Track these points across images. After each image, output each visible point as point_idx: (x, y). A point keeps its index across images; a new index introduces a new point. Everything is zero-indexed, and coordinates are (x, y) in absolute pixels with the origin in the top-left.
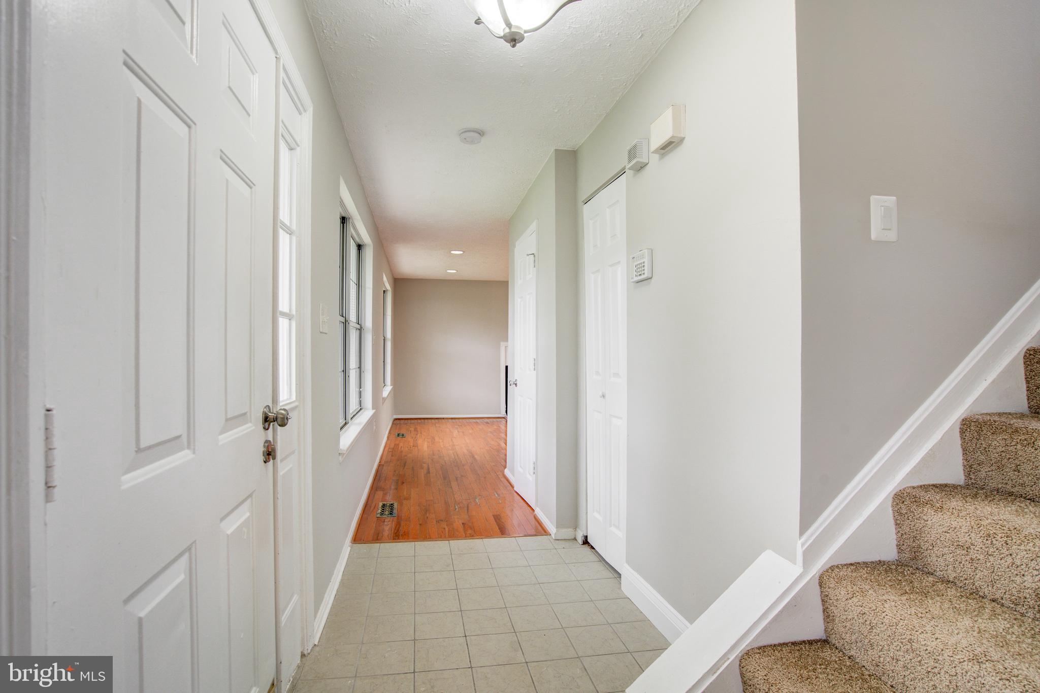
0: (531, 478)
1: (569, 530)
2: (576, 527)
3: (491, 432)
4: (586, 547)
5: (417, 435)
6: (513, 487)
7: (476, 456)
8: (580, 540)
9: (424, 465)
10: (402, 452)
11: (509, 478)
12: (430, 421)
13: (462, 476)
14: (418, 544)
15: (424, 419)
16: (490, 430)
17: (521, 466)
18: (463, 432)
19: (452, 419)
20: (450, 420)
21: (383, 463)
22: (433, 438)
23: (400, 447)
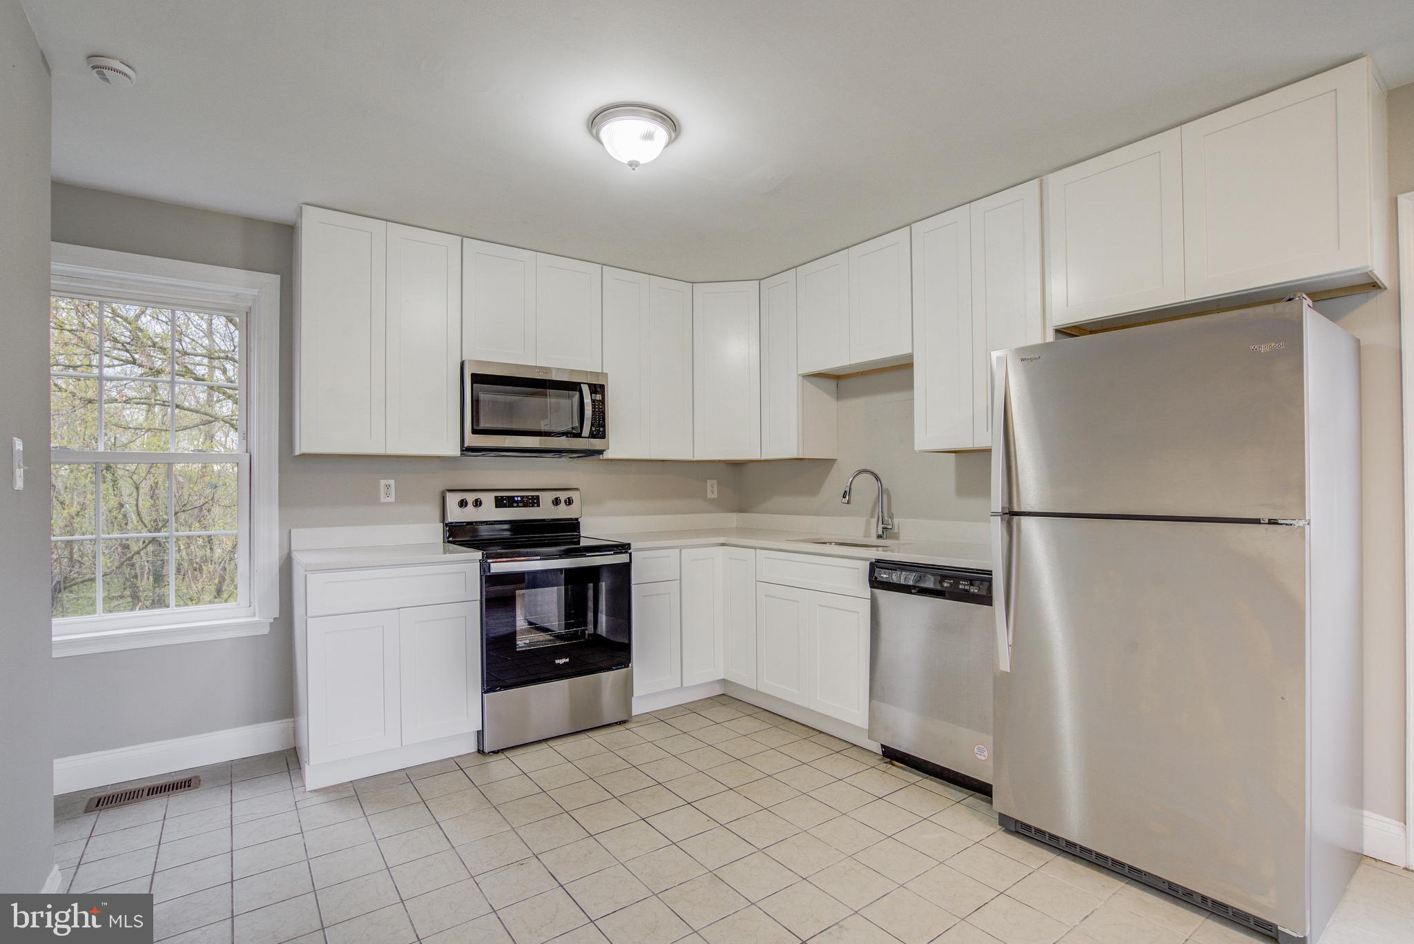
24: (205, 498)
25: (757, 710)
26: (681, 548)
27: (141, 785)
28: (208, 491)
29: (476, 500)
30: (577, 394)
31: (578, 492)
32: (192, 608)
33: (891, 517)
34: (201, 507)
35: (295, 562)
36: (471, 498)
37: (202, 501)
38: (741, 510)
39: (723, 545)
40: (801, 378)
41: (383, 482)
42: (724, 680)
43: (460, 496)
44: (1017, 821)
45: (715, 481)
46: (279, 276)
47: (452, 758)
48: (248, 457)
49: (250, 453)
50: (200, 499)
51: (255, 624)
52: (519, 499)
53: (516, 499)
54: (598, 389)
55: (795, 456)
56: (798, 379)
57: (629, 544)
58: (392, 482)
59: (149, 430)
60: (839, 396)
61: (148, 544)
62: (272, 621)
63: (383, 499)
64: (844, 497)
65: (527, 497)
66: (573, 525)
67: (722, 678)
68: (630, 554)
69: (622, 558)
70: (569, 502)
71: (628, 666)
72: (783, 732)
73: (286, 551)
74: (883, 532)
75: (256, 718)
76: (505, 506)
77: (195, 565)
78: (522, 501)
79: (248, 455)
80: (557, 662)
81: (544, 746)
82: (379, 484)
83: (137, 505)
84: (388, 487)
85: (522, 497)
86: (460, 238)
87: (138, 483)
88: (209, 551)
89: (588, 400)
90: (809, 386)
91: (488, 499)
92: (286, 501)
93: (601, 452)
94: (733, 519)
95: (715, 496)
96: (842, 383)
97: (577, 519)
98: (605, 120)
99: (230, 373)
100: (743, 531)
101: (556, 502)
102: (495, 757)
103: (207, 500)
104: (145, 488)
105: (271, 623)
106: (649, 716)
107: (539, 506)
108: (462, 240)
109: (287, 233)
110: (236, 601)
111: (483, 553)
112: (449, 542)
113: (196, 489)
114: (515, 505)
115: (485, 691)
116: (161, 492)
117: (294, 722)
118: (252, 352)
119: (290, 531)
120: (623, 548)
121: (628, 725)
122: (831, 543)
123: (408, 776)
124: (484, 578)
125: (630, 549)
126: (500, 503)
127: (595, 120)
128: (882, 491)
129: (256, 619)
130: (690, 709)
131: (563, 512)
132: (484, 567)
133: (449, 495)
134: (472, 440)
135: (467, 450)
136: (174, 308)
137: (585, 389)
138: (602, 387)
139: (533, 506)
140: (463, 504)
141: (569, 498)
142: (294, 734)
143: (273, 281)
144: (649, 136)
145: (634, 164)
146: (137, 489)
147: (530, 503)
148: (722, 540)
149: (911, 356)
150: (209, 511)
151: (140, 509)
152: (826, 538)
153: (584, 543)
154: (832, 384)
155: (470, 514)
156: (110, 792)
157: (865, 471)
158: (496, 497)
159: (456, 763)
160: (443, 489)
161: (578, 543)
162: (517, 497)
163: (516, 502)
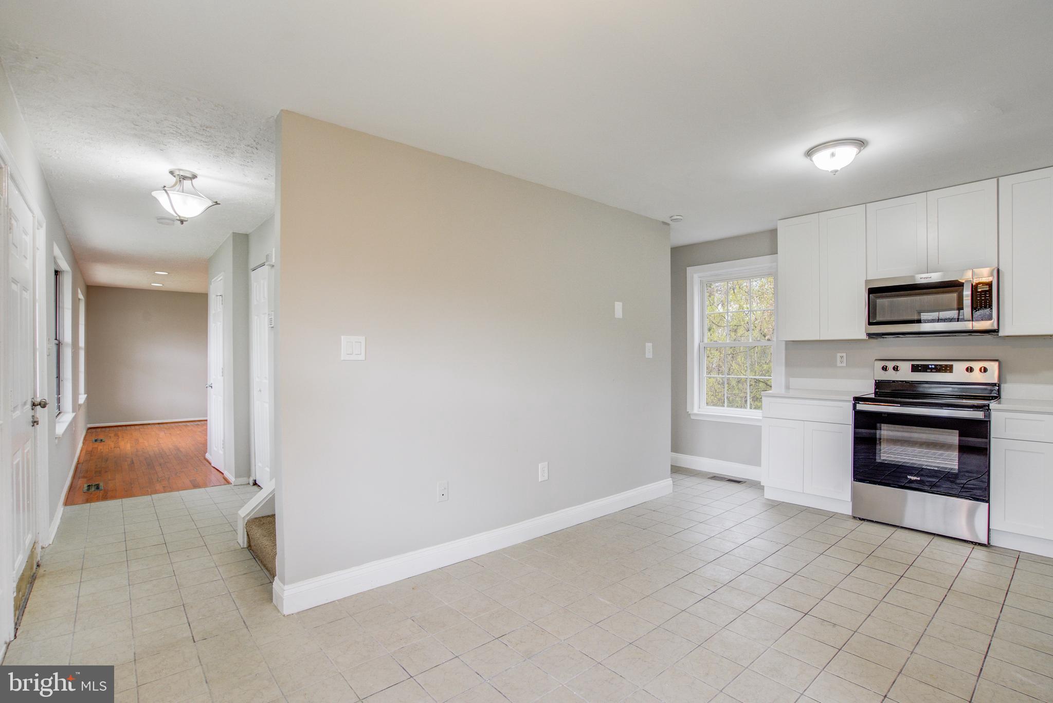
0: (221, 452)
1: (245, 478)
2: (249, 476)
3: (200, 431)
4: (255, 487)
5: (118, 439)
6: (210, 464)
7: (181, 449)
8: (251, 483)
9: (128, 459)
10: (102, 452)
11: (208, 459)
12: (133, 427)
13: (166, 462)
14: (124, 500)
15: (126, 426)
16: (199, 430)
17: (216, 447)
18: (170, 434)
19: (159, 424)
20: (157, 426)
21: (81, 461)
22: (137, 440)
23: (99, 450)
27: (728, 477)
29: (895, 366)
30: (961, 289)
31: (996, 362)
32: (742, 410)
36: (890, 365)
41: (839, 355)
43: (881, 364)
47: (837, 513)
52: (933, 366)
58: (844, 355)
63: (839, 364)
65: (940, 365)
66: (992, 388)
68: (989, 413)
69: (982, 414)
70: (984, 370)
76: (920, 371)
78: (936, 368)
80: (909, 477)
82: (836, 356)
84: (842, 357)
85: (936, 365)
89: (967, 293)
91: (905, 367)
92: (788, 364)
93: (996, 332)
97: (996, 384)
101: (970, 370)
107: (952, 372)
108: (866, 206)
114: (929, 370)
115: (852, 480)
119: (790, 379)
121: (980, 548)
124: (854, 412)
125: (988, 409)
126: (915, 369)
127: (809, 153)
131: (978, 378)
132: (854, 406)
133: (876, 363)
134: (869, 329)
135: (871, 336)
139: (946, 372)
140: (884, 368)
141: (982, 368)
147: (943, 370)
155: (890, 376)
158: (913, 366)
159: (834, 515)
162: (931, 365)
163: (929, 368)
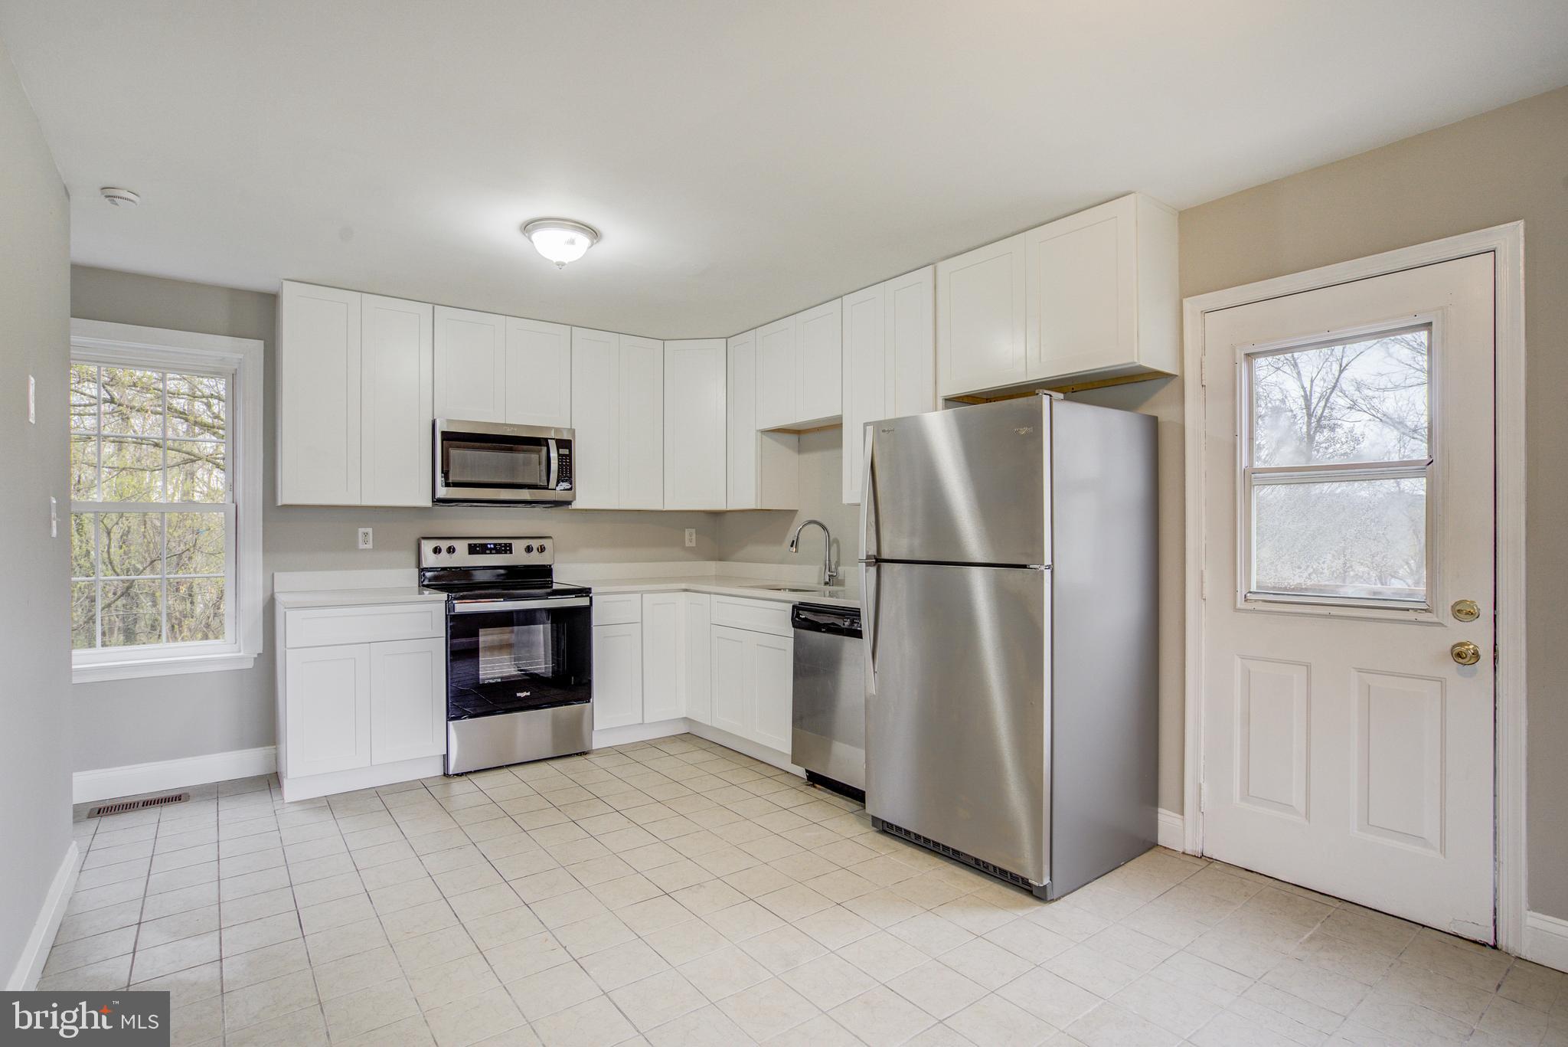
24: (186, 544)
25: (713, 745)
26: (642, 593)
27: (136, 800)
28: (189, 537)
29: (450, 548)
30: (545, 449)
31: (551, 540)
33: (838, 564)
34: (180, 555)
35: (277, 603)
36: (445, 545)
37: (182, 547)
38: (721, 558)
39: (686, 590)
40: (759, 434)
41: (361, 530)
42: (686, 719)
43: (434, 544)
44: (883, 821)
45: (694, 530)
46: (263, 342)
47: (419, 780)
48: (235, 506)
49: (236, 503)
50: (179, 546)
51: (241, 659)
52: (492, 546)
53: (489, 546)
54: (565, 444)
55: (753, 507)
56: (756, 435)
57: (590, 589)
58: (370, 530)
59: (124, 469)
60: (801, 449)
61: (119, 597)
62: (256, 656)
63: (361, 546)
64: (792, 546)
65: (500, 544)
66: (545, 572)
67: (684, 716)
68: (591, 598)
69: (583, 602)
70: (542, 549)
71: (589, 702)
72: (728, 762)
73: (269, 594)
74: (829, 580)
75: (241, 744)
76: (478, 553)
77: (174, 621)
78: (495, 548)
79: (234, 505)
80: (518, 695)
81: (505, 771)
82: (357, 533)
83: (108, 552)
84: (366, 534)
85: (495, 545)
86: (431, 306)
87: (110, 528)
88: (189, 605)
89: (554, 455)
90: (768, 440)
91: (462, 547)
93: (569, 503)
94: (712, 567)
95: (693, 544)
96: (804, 437)
97: (550, 566)
98: (536, 228)
99: (215, 409)
100: (721, 579)
101: (529, 549)
102: (458, 779)
103: (188, 547)
104: (116, 534)
105: (255, 658)
106: (610, 749)
107: (511, 553)
108: (434, 307)
109: (270, 302)
110: (223, 638)
111: (448, 595)
112: (424, 586)
113: (175, 534)
114: (488, 552)
115: (449, 719)
116: (135, 538)
117: (276, 749)
118: (238, 411)
119: (273, 575)
120: (585, 592)
121: (587, 756)
122: (784, 589)
123: (377, 792)
124: (449, 617)
125: (591, 593)
126: (473, 550)
127: (528, 227)
128: (830, 543)
129: (241, 654)
130: (652, 744)
131: (535, 559)
132: (449, 607)
133: (424, 543)
134: (442, 492)
135: (437, 501)
136: (165, 371)
137: (552, 444)
138: (570, 442)
139: (506, 553)
140: (437, 550)
141: (541, 546)
142: (276, 760)
143: (256, 347)
144: (572, 242)
145: (561, 264)
146: (109, 533)
147: (503, 550)
148: (684, 586)
149: (840, 418)
150: (190, 558)
151: (112, 557)
152: (782, 585)
153: (555, 587)
154: (794, 438)
155: (445, 561)
156: (109, 804)
157: (811, 522)
158: (470, 545)
159: (423, 784)
160: (418, 537)
161: (552, 587)
162: (490, 544)
163: (488, 549)
